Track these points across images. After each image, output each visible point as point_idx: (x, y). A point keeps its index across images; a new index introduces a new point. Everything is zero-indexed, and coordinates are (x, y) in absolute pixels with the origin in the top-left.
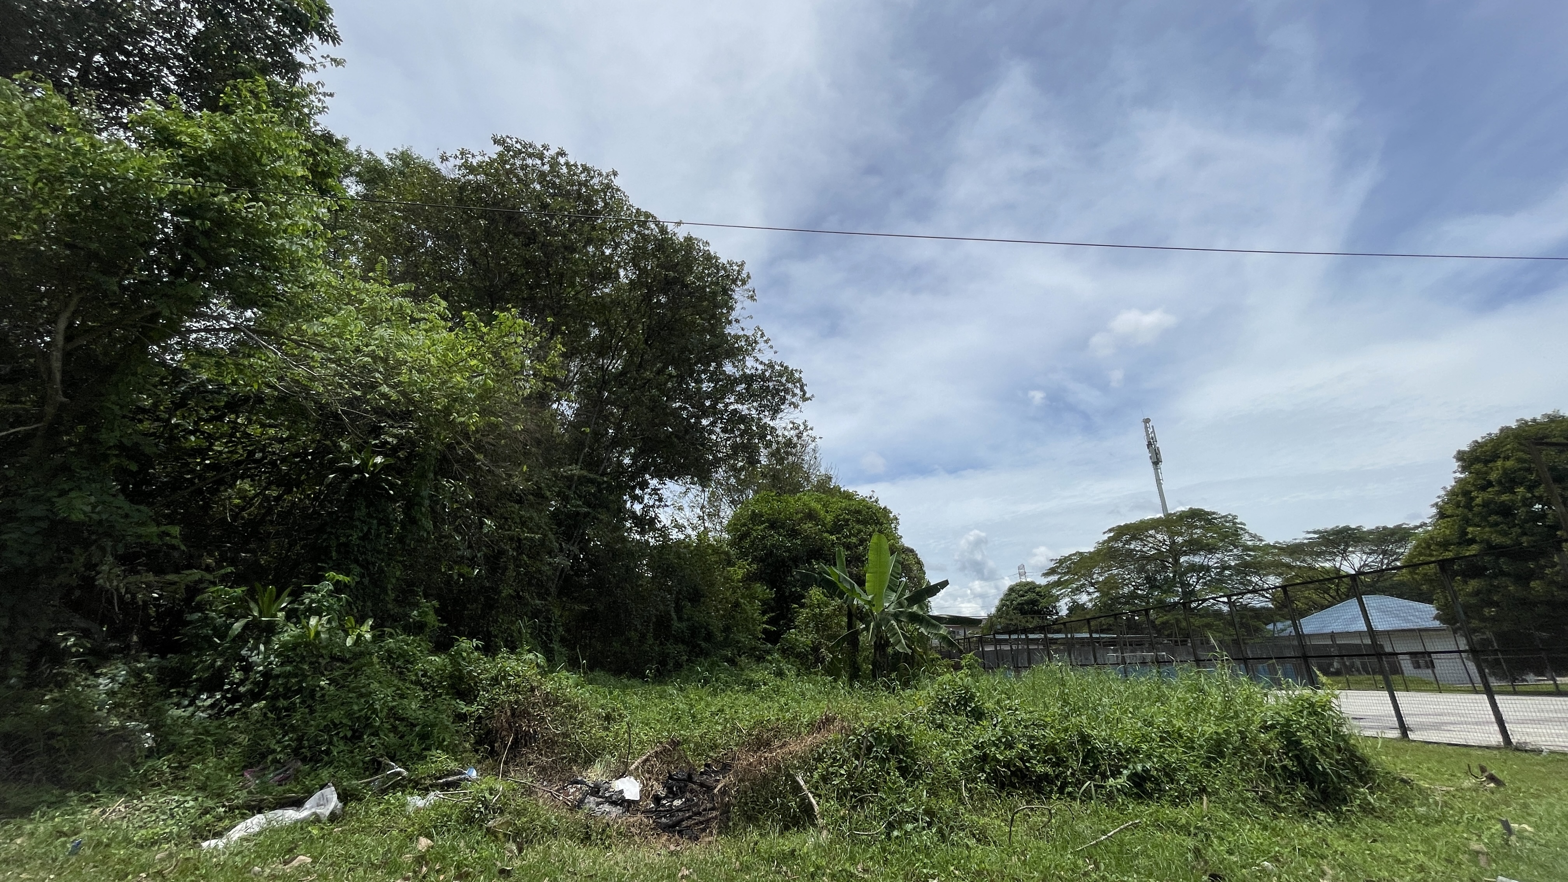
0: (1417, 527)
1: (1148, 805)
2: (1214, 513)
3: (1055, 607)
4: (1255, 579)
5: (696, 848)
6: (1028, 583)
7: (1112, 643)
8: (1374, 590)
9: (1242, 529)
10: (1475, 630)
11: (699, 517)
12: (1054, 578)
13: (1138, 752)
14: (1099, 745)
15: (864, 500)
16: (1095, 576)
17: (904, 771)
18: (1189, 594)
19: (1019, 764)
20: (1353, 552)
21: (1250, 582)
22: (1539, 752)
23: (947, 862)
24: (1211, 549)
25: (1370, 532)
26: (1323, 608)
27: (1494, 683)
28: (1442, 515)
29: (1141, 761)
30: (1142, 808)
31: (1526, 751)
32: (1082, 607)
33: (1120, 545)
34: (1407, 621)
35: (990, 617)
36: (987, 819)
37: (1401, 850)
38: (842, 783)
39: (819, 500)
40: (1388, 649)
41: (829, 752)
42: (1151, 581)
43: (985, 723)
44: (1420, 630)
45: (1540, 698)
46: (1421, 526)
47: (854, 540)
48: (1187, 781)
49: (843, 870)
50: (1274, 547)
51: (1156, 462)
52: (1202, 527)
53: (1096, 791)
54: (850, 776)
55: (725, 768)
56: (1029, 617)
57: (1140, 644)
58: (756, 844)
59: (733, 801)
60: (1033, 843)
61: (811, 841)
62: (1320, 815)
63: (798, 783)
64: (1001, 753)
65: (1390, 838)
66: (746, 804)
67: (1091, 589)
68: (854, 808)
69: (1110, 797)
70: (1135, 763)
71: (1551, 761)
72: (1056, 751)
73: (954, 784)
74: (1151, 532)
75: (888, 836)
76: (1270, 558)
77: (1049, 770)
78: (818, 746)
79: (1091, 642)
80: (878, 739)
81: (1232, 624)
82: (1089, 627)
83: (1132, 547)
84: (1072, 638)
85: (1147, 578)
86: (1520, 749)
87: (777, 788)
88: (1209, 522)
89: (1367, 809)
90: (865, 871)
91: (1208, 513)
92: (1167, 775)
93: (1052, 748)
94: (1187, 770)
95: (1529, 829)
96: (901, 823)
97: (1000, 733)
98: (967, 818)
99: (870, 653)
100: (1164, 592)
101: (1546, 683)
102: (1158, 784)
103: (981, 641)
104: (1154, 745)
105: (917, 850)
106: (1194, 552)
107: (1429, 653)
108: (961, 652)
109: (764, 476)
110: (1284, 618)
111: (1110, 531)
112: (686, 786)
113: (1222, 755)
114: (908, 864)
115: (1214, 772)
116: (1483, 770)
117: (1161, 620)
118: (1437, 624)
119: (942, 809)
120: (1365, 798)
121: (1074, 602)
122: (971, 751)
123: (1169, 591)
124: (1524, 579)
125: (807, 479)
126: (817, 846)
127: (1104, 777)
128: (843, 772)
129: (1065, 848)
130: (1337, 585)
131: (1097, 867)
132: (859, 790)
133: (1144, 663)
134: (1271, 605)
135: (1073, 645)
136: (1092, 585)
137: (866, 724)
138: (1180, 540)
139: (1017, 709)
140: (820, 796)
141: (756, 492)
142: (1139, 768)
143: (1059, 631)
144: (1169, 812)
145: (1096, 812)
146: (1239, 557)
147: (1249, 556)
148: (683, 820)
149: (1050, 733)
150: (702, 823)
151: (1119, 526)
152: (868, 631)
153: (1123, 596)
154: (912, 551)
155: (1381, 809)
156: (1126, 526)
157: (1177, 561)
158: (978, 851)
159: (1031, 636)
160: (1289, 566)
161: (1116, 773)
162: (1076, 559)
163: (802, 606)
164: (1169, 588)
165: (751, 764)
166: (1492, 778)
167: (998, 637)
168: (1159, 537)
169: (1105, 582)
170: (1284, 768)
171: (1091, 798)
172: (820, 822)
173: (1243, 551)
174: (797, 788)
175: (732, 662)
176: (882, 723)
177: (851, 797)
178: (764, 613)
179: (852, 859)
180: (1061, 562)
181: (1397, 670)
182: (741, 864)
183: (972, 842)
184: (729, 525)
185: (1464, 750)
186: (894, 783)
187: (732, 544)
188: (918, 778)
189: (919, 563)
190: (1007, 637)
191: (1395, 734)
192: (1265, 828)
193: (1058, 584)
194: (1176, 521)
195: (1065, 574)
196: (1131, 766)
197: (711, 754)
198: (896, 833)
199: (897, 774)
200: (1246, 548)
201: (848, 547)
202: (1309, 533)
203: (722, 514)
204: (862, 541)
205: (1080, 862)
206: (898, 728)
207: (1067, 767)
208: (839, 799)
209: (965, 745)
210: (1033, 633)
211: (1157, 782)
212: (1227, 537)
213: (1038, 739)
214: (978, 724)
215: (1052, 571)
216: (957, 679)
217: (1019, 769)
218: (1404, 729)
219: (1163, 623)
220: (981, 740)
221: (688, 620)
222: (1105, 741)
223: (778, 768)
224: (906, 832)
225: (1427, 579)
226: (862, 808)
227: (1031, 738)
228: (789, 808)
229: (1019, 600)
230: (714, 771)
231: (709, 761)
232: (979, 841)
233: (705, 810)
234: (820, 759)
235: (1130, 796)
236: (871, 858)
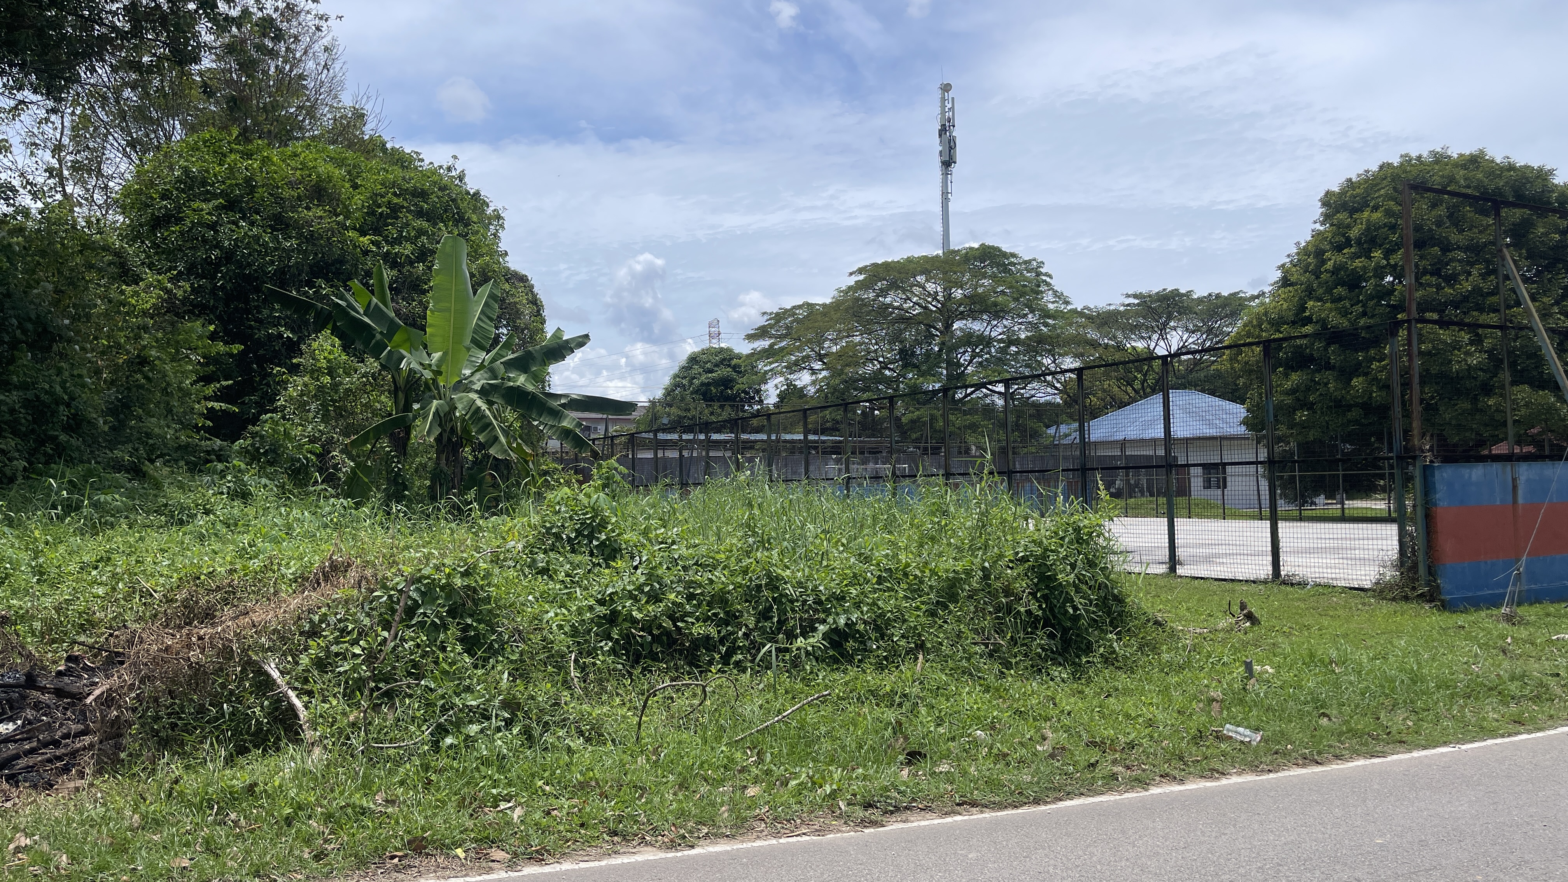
0: (1254, 298)
1: (845, 672)
2: (1013, 255)
3: (758, 391)
4: (1047, 361)
5: (46, 801)
6: (721, 350)
7: (836, 449)
8: (1185, 384)
9: (1048, 284)
10: (1280, 439)
11: (50, 170)
12: (765, 343)
13: (843, 598)
14: (789, 590)
15: (434, 172)
16: (827, 344)
17: (470, 644)
18: (957, 379)
19: (667, 624)
20: (1175, 328)
21: (1040, 364)
22: (1302, 584)
23: (533, 775)
24: (997, 312)
25: (1200, 300)
26: (1122, 405)
27: (1282, 506)
28: (1285, 282)
29: (846, 611)
30: (836, 676)
31: (1292, 585)
32: (800, 393)
33: (872, 295)
34: (1210, 424)
35: (653, 403)
36: (605, 709)
37: (1134, 705)
38: (354, 669)
39: (340, 163)
40: (1181, 461)
41: (332, 619)
42: (906, 357)
43: (619, 564)
44: (1222, 438)
45: (1322, 525)
46: (1257, 297)
47: (407, 249)
48: (903, 636)
49: (348, 805)
50: (1081, 314)
51: (948, 163)
52: (993, 277)
53: (777, 657)
54: (371, 657)
55: (114, 660)
56: (716, 405)
57: (875, 452)
58: (176, 782)
59: (128, 715)
60: (672, 736)
61: (288, 768)
62: (1055, 671)
63: (268, 675)
64: (640, 610)
65: (1127, 692)
66: (157, 718)
67: (817, 366)
68: (376, 708)
69: (796, 663)
70: (838, 614)
71: (1314, 596)
72: (727, 601)
73: (558, 661)
74: (920, 279)
75: (436, 746)
76: (1072, 331)
77: (712, 631)
78: (310, 611)
79: (806, 447)
80: (428, 594)
81: (1004, 425)
82: (806, 424)
83: (888, 300)
84: (778, 440)
85: (901, 351)
86: (1288, 582)
87: (223, 686)
88: (1005, 269)
89: (1109, 660)
90: (389, 802)
91: (1005, 255)
92: (877, 628)
93: (721, 599)
94: (905, 621)
95: (1270, 671)
96: (458, 725)
97: (642, 579)
98: (572, 708)
99: (427, 459)
100: (922, 374)
101: (1334, 508)
102: (863, 643)
103: (633, 441)
104: (868, 588)
105: (486, 762)
106: (973, 315)
107: (1224, 465)
108: (595, 454)
109: (208, 91)
110: (1071, 417)
111: (860, 271)
112: (24, 697)
113: (954, 598)
114: (468, 783)
115: (940, 622)
116: (1243, 606)
117: (910, 416)
118: (1242, 429)
119: (533, 698)
120: (1111, 646)
121: (790, 384)
122: (591, 608)
123: (929, 373)
124: (1346, 374)
125: (311, 112)
126: (301, 773)
127: (791, 636)
128: (357, 651)
129: (718, 739)
130: (1145, 375)
131: (761, 760)
132: (388, 678)
133: (876, 477)
134: (1058, 400)
135: (778, 452)
136: (820, 357)
137: (408, 570)
138: (958, 293)
139: (674, 543)
140: (310, 694)
141: (191, 129)
142: (842, 621)
143: (757, 431)
144: (871, 678)
145: (772, 687)
146: (1033, 326)
147: (1046, 325)
148: (17, 757)
149: (720, 576)
150: (59, 758)
151: (875, 265)
152: (425, 418)
153: (863, 379)
154: (523, 279)
155: (1126, 658)
156: (886, 266)
157: (948, 326)
158: (585, 753)
159: (715, 437)
160: (1094, 344)
161: (808, 629)
162: (801, 314)
163: (294, 369)
164: (930, 369)
165: (167, 649)
166: (1250, 617)
167: (661, 436)
168: (930, 287)
169: (839, 355)
170: (1029, 612)
171: (769, 668)
172: (309, 735)
173: (1041, 317)
174: (265, 684)
175: (136, 472)
176: (437, 568)
177: (372, 691)
178: (207, 379)
179: (367, 787)
180: (779, 317)
181: (1184, 490)
182: (144, 817)
183: (577, 743)
184: (127, 191)
185: (1229, 586)
186: (454, 663)
187: (133, 234)
188: (496, 653)
189: (535, 302)
190: (675, 436)
191: (1162, 569)
192: (987, 690)
193: (768, 353)
194: (959, 264)
195: (782, 337)
196: (830, 620)
197: (82, 638)
198: (449, 740)
199: (459, 648)
200: (1046, 314)
201: (392, 261)
202: (1128, 296)
203: (107, 170)
204: (424, 255)
205: (738, 755)
206: (466, 574)
207: (739, 626)
208: (348, 696)
209: (582, 599)
210: (719, 431)
211: (862, 639)
212: (1023, 294)
213: (700, 585)
214: (608, 566)
215: (762, 333)
216: (581, 496)
217: (667, 633)
218: (1173, 561)
219: (913, 421)
220: (610, 590)
221: (24, 387)
222: (800, 584)
223: (227, 653)
224: (468, 736)
225: (1248, 370)
226: (393, 706)
227: (690, 584)
228: (248, 718)
229: (703, 378)
230: (86, 669)
231: (77, 650)
232: (588, 740)
233: (66, 736)
234: (314, 633)
235: (823, 661)
236: (402, 783)
